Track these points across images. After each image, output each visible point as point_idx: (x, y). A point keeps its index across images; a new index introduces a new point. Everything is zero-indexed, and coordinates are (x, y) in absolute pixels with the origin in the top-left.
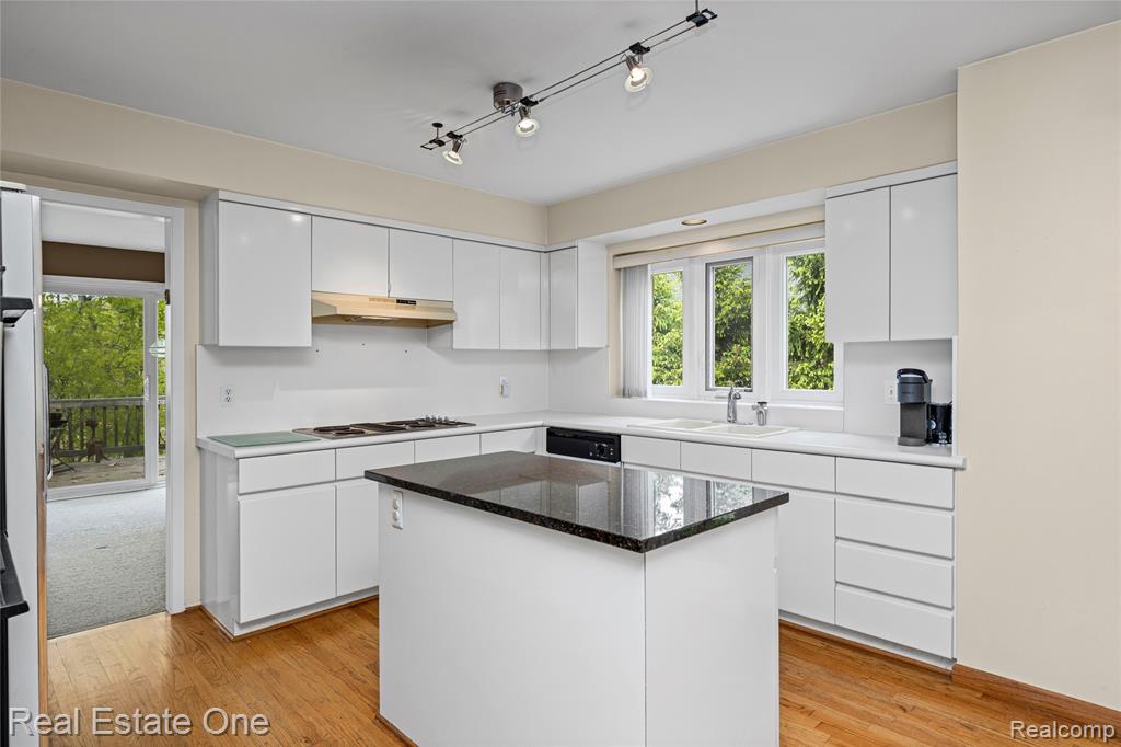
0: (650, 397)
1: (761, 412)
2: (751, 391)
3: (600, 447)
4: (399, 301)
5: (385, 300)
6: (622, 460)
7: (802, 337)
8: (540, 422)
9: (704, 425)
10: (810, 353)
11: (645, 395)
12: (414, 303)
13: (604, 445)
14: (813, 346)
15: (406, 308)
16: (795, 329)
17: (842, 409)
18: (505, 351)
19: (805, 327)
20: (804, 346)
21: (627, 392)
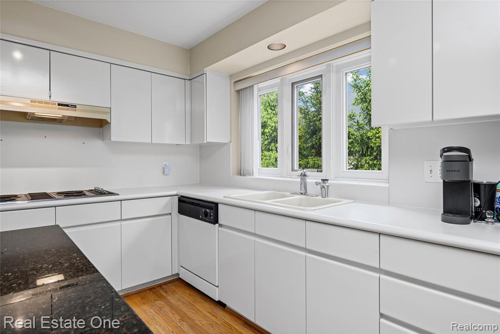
0: (256, 175)
1: (323, 187)
2: (321, 171)
3: (205, 212)
4: (59, 105)
5: (48, 103)
6: (220, 221)
7: (367, 143)
8: (175, 193)
9: (284, 196)
10: (371, 153)
11: (253, 175)
12: (75, 106)
13: (208, 211)
14: (372, 148)
15: (67, 110)
16: (363, 139)
17: (387, 185)
18: (155, 144)
19: (368, 138)
20: (368, 148)
21: (242, 172)
